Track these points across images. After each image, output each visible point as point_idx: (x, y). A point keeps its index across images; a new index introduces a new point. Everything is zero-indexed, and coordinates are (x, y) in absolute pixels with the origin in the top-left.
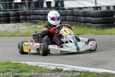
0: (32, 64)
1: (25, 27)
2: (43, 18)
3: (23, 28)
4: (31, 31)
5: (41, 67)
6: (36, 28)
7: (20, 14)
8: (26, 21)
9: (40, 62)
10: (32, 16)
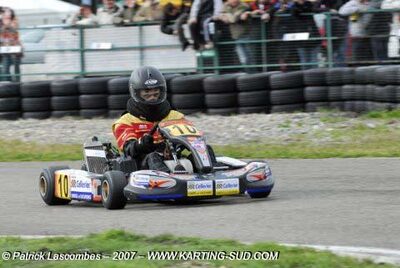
0: (351, 254)
1: (322, 124)
2: (386, 95)
3: (316, 127)
4: (343, 137)
5: (382, 264)
6: (362, 128)
7: (306, 79)
8: (328, 105)
9: (378, 246)
10: (346, 87)
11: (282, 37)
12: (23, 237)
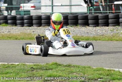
11: (114, 3)
12: (26, 64)
